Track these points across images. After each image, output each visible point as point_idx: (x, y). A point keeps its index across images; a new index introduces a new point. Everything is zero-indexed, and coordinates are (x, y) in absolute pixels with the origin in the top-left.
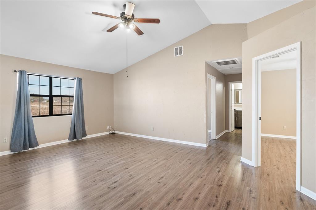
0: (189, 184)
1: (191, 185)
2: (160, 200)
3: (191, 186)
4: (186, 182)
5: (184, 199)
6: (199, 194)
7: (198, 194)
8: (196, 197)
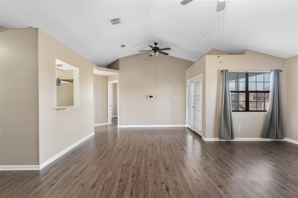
0: (134, 192)
1: (132, 192)
2: (146, 172)
3: (130, 191)
4: (139, 194)
5: (130, 177)
6: (119, 186)
7: (121, 185)
8: (122, 182)
